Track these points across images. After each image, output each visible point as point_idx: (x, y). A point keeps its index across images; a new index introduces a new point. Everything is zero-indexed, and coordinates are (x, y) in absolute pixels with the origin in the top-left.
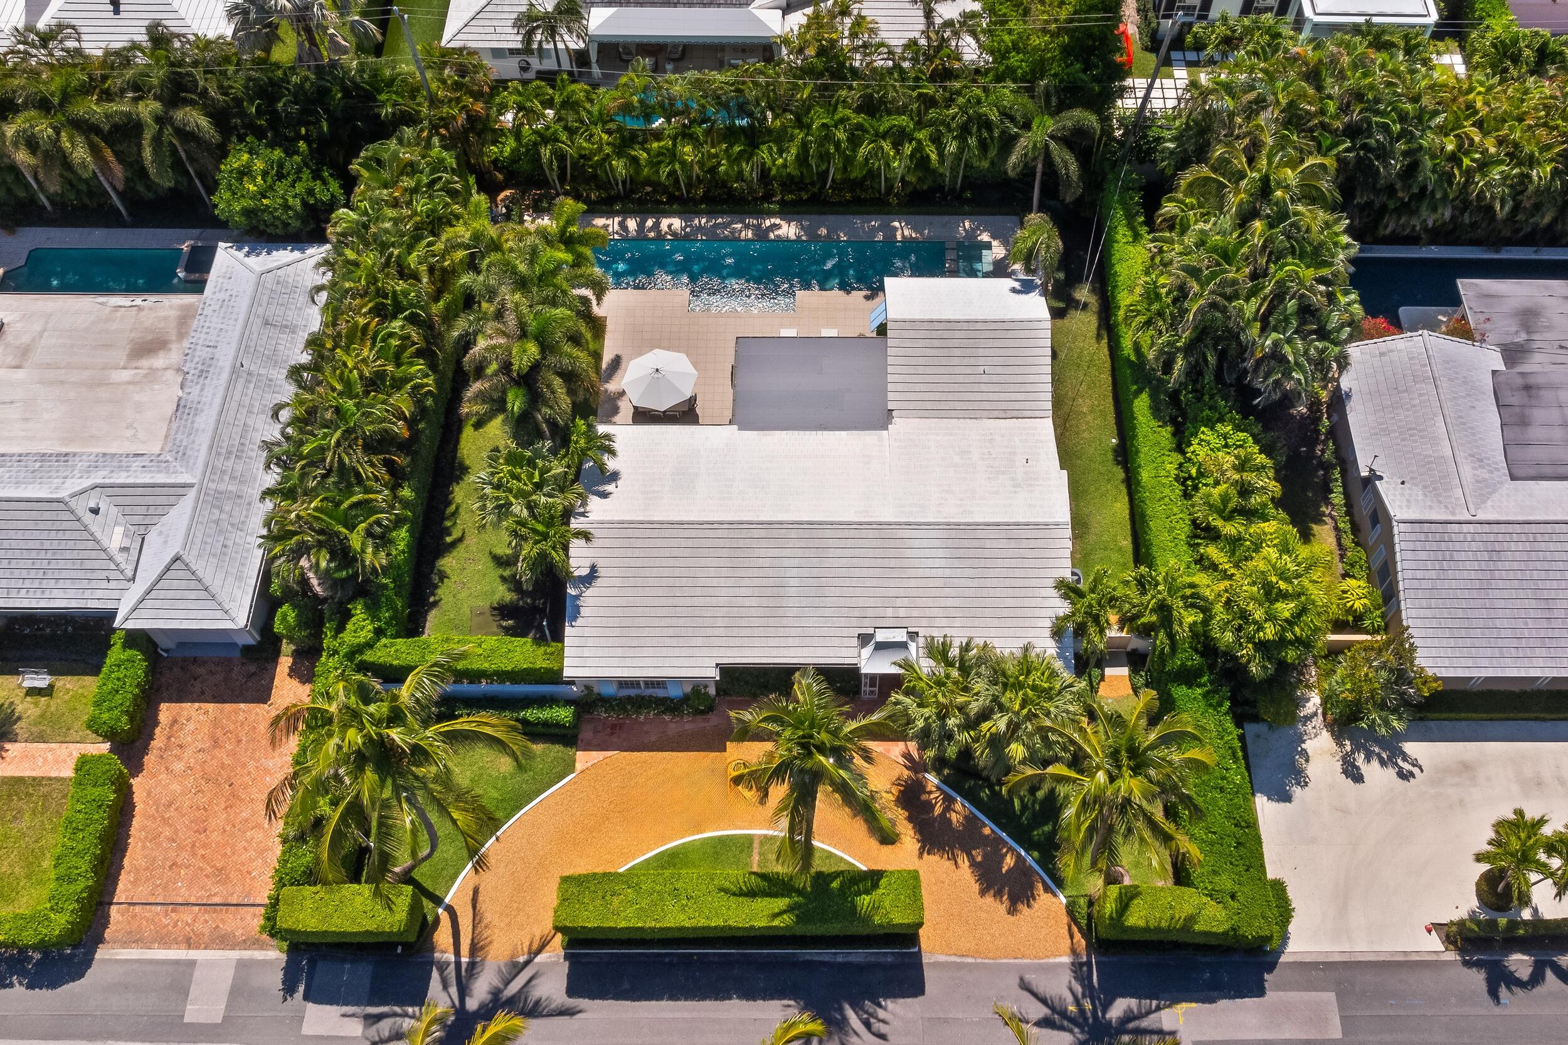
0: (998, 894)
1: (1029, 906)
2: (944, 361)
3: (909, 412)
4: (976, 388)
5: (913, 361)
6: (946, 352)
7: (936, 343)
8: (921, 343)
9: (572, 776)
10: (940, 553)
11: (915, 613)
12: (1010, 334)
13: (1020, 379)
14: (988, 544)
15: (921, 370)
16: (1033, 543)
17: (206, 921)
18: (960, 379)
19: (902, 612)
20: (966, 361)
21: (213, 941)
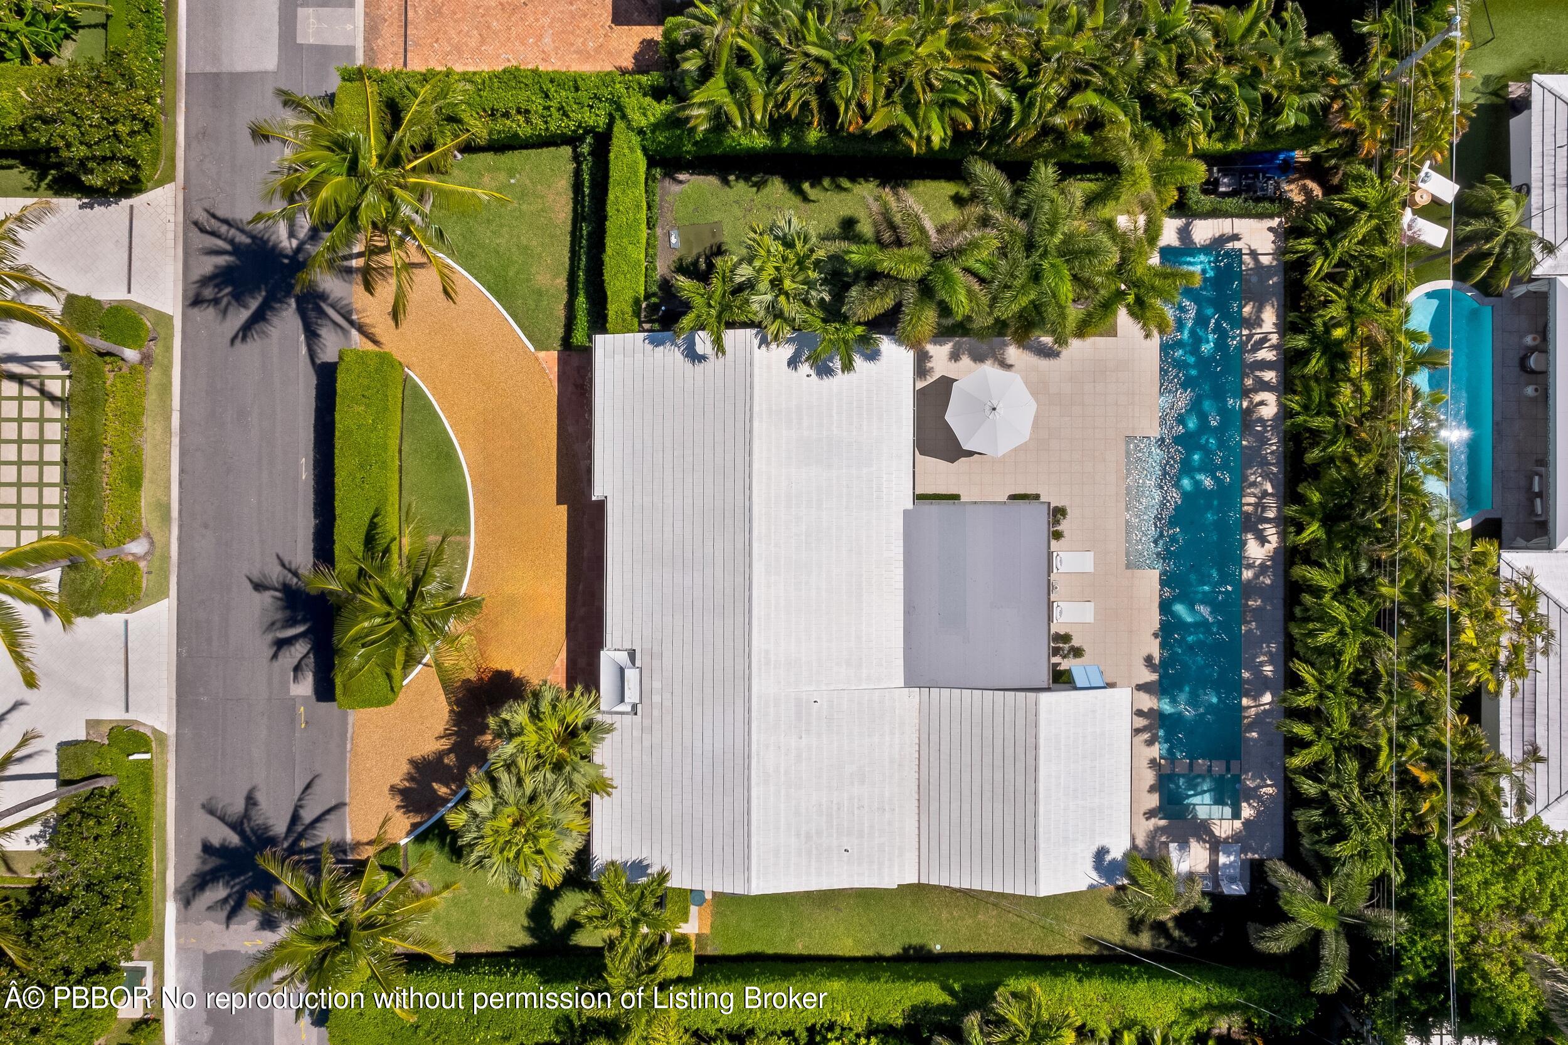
0: (411, 778)
1: (398, 807)
2: (987, 760)
3: (926, 714)
4: (955, 795)
5: (988, 723)
6: (998, 762)
7: (1009, 752)
8: (1009, 734)
9: (532, 349)
10: (718, 746)
11: (656, 713)
12: (1020, 844)
13: (965, 850)
14: (728, 800)
15: (977, 731)
16: (728, 850)
17: (390, 9)
18: (966, 777)
19: (656, 699)
20: (987, 787)
21: (372, 20)
